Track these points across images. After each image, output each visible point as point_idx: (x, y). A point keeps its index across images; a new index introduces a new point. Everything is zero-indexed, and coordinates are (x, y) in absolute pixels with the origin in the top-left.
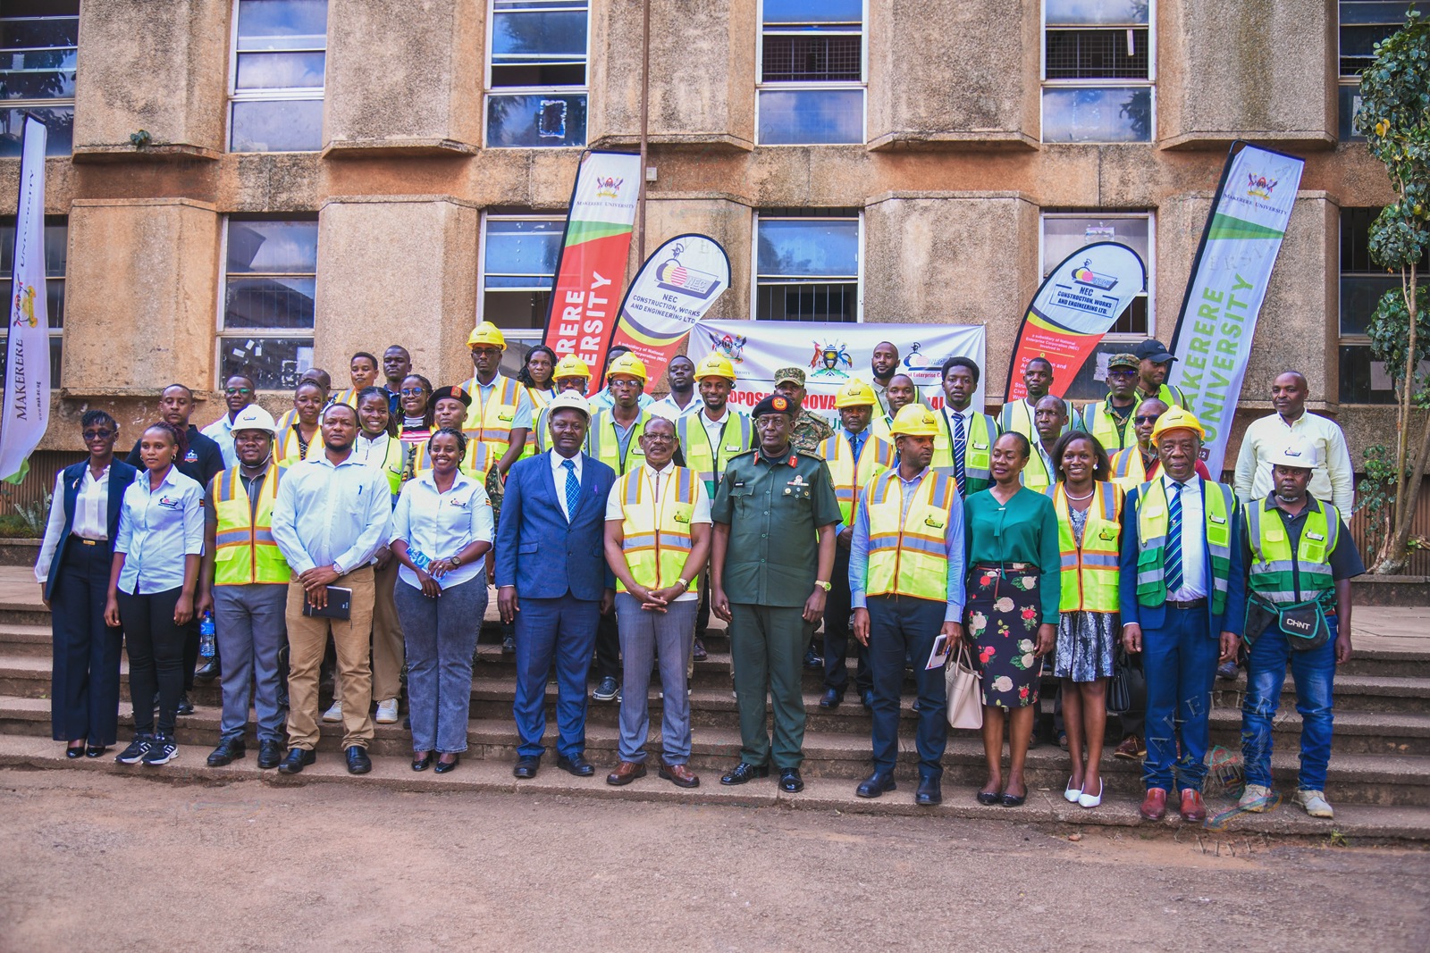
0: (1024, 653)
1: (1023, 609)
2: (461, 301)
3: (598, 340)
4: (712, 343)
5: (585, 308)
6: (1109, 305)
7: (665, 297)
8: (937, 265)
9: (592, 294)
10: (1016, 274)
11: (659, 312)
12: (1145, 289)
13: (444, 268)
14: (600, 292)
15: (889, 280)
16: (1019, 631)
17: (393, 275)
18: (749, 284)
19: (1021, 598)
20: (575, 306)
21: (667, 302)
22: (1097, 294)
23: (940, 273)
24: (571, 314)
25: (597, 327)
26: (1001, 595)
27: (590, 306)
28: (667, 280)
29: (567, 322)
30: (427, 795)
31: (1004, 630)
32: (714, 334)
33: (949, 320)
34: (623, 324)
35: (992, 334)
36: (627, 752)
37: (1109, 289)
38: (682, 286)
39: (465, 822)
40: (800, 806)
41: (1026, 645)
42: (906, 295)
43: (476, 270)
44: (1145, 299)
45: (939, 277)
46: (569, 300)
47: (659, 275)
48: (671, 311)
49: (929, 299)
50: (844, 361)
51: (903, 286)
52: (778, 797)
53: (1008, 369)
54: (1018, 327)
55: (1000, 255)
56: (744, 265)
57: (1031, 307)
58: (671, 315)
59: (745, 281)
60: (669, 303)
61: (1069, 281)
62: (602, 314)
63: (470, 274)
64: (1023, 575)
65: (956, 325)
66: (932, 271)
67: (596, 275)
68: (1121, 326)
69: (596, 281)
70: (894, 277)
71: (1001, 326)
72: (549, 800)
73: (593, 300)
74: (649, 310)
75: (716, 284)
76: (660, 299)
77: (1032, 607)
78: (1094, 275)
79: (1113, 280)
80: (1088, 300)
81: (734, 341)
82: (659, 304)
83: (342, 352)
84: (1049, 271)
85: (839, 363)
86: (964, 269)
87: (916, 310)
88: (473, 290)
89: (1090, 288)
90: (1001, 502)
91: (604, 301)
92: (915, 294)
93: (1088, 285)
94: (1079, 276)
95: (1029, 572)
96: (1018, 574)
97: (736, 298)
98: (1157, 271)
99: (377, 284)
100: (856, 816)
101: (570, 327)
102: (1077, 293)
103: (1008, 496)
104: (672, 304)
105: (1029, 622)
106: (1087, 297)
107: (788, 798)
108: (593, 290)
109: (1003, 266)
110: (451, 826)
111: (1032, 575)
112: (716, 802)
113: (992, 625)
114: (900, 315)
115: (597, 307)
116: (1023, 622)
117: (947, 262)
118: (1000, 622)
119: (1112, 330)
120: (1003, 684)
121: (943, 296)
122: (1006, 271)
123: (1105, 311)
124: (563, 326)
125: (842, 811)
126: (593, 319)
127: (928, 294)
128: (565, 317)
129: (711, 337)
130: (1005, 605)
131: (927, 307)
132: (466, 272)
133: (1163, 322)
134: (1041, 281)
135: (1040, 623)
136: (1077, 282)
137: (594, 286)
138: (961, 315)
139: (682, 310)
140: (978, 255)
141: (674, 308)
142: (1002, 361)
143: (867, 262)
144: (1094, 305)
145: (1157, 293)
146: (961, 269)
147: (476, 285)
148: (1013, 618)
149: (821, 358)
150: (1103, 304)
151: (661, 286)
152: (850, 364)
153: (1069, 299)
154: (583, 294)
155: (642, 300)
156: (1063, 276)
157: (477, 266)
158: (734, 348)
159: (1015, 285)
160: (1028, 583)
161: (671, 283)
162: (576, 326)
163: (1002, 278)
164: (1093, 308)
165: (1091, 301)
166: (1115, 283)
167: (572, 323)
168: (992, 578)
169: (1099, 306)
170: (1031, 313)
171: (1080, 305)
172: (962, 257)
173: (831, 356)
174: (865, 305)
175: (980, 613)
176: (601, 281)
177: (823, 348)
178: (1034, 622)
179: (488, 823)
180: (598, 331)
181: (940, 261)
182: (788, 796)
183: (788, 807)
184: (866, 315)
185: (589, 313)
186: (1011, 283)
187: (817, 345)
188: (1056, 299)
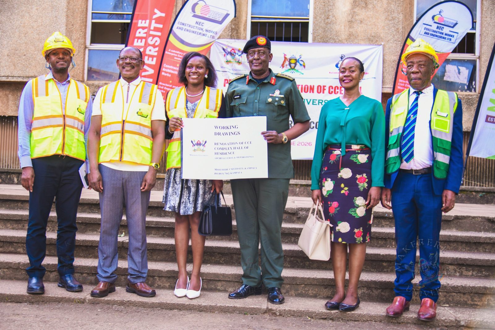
0: (358, 207)
1: (358, 176)
2: (77, 26)
3: (157, 49)
4: (224, 53)
5: (150, 30)
6: (453, 36)
7: (197, 23)
8: (356, 10)
9: (153, 21)
10: (401, 17)
11: (193, 32)
12: (474, 28)
13: (67, 6)
14: (158, 20)
15: (328, 18)
16: (355, 192)
17: (37, 9)
18: (246, 20)
19: (357, 168)
20: (143, 28)
21: (198, 26)
22: (446, 30)
23: (358, 15)
24: (141, 33)
25: (156, 41)
26: (344, 166)
27: (152, 28)
28: (198, 12)
29: (139, 38)
30: (23, 305)
31: (345, 190)
32: (225, 48)
33: (362, 42)
34: (172, 38)
35: (387, 51)
36: (104, 275)
37: (453, 27)
38: (207, 17)
39: (45, 322)
40: (282, 314)
41: (360, 201)
42: (337, 27)
43: (87, 9)
44: (474, 34)
45: (357, 17)
46: (140, 25)
47: (193, 9)
48: (200, 31)
49: (351, 30)
50: (301, 65)
51: (336, 23)
52: (267, 308)
53: (395, 71)
54: (401, 48)
55: (392, 6)
56: (243, 8)
57: (409, 36)
58: (200, 34)
59: (244, 19)
60: (199, 26)
61: (431, 22)
62: (159, 34)
63: (83, 11)
64: (359, 153)
65: (366, 45)
66: (353, 14)
67: (156, 11)
68: (459, 49)
69: (156, 14)
70: (331, 17)
71: (392, 46)
72: (108, 309)
73: (154, 25)
74: (187, 30)
75: (227, 15)
76: (193, 24)
77: (365, 175)
78: (445, 19)
79: (455, 22)
80: (441, 33)
81: (237, 52)
82: (193, 27)
83: (6, 54)
84: (419, 16)
85: (298, 66)
86: (371, 13)
87: (343, 36)
88: (84, 20)
89: (442, 26)
90: (347, 104)
91: (161, 26)
92: (343, 27)
93: (441, 25)
94: (436, 19)
95: (363, 151)
96: (354, 152)
97: (239, 28)
98: (482, 18)
99: (27, 15)
100: (322, 321)
101: (140, 40)
102: (435, 29)
103: (351, 100)
104: (201, 26)
105: (363, 185)
106: (441, 31)
107: (274, 308)
108: (154, 19)
109: (394, 12)
110: (34, 324)
111: (365, 154)
112: (224, 310)
113: (337, 188)
114: (334, 39)
115: (156, 29)
116: (357, 185)
117: (362, 9)
118: (342, 185)
119: (454, 51)
120: (344, 227)
121: (359, 29)
122: (395, 15)
123: (450, 39)
124: (136, 40)
125: (312, 318)
126: (154, 36)
127: (350, 27)
128: (138, 35)
129: (224, 49)
130: (346, 173)
131: (350, 35)
132: (80, 10)
133: (485, 48)
134: (415, 21)
135: (370, 185)
136: (435, 22)
137: (155, 17)
138: (369, 40)
139: (207, 31)
140: (379, 5)
141: (202, 29)
142: (392, 67)
143: (315, 9)
144: (444, 36)
145: (481, 30)
146: (370, 13)
147: (86, 18)
148: (351, 183)
149: (287, 63)
150: (450, 35)
151: (195, 16)
152: (304, 66)
153: (430, 32)
154: (148, 21)
155: (183, 24)
156: (427, 19)
157: (87, 6)
158: (237, 56)
159: (401, 23)
160: (362, 159)
161: (200, 15)
162: (144, 40)
163: (393, 19)
164: (444, 38)
165: (443, 34)
166: (456, 24)
167: (141, 38)
168: (337, 155)
169: (447, 37)
170: (409, 39)
171: (436, 36)
172: (370, 6)
173: (293, 61)
174: (313, 34)
175: (329, 180)
176: (159, 14)
177: (288, 57)
178: (366, 185)
179: (62, 323)
180: (157, 44)
181: (358, 8)
182: (274, 307)
183: (274, 314)
184: (314, 40)
185: (151, 33)
186: (399, 21)
187: (285, 55)
188: (423, 31)
